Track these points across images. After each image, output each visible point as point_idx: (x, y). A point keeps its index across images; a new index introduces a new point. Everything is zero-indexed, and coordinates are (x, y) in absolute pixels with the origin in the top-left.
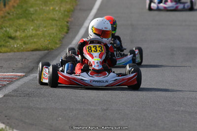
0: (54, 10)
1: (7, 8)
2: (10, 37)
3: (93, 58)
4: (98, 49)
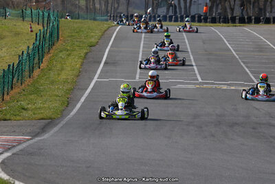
0: (58, 88)
1: (23, 86)
2: (23, 109)
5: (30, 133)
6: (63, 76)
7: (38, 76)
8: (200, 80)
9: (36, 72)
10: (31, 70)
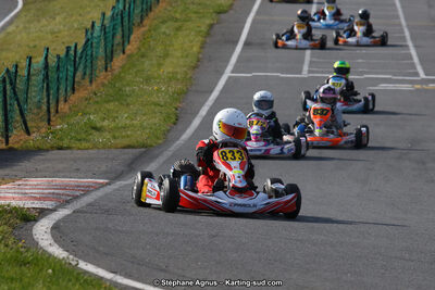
0: (159, 90)
1: (94, 86)
2: (95, 128)
3: (231, 169)
4: (237, 155)
5: (106, 172)
6: (168, 68)
7: (122, 67)
8: (422, 75)
9: (119, 61)
10: (109, 58)
